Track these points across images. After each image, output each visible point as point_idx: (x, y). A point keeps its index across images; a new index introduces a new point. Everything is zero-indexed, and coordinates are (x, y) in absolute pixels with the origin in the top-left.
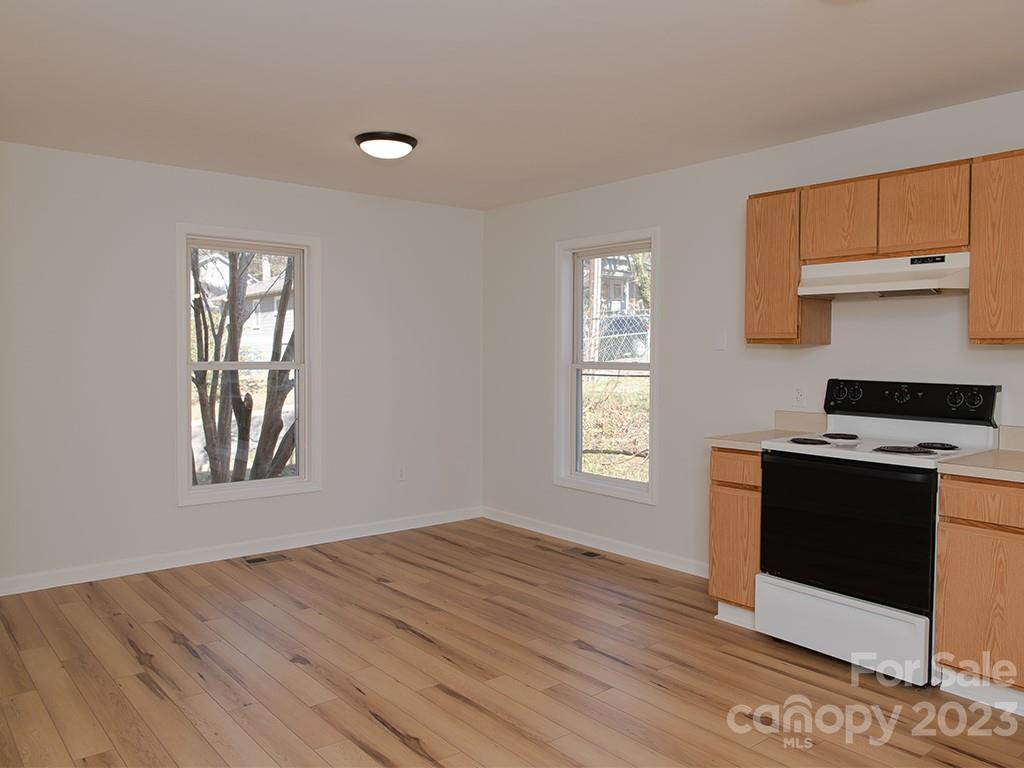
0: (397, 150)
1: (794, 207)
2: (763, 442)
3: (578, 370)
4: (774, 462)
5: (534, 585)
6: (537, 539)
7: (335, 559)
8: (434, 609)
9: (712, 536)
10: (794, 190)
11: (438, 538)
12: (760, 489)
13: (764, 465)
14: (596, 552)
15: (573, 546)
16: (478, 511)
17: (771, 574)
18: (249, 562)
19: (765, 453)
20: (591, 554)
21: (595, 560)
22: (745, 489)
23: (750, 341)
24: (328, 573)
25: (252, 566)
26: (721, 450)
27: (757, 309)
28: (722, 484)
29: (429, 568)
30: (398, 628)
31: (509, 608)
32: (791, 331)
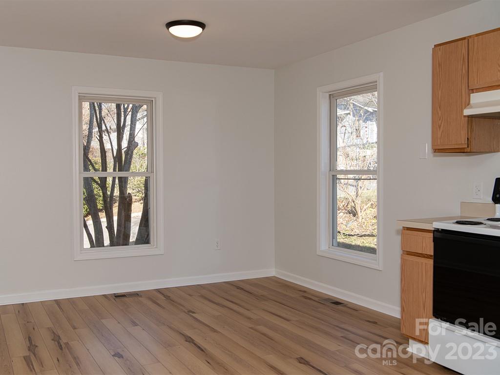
0: (193, 31)
1: (464, 51)
2: (434, 223)
3: (333, 176)
4: (443, 239)
5: (288, 320)
6: (305, 292)
7: (168, 298)
8: (215, 331)
9: (403, 291)
10: (464, 38)
11: (238, 288)
12: (433, 257)
13: (435, 240)
14: (341, 302)
15: (327, 297)
16: (271, 272)
17: (441, 320)
18: (116, 297)
19: (437, 231)
20: (337, 303)
21: (340, 307)
22: (424, 257)
23: (438, 150)
24: (158, 304)
25: (117, 299)
26: (409, 229)
27: (440, 127)
28: (410, 253)
29: (224, 306)
30: (186, 341)
31: (263, 334)
32: (463, 143)
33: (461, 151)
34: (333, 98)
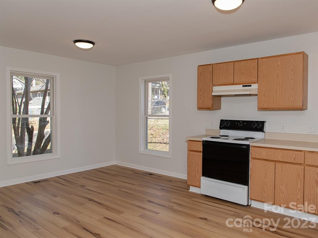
0: (88, 46)
1: (211, 69)
2: (203, 138)
3: (146, 117)
4: (206, 144)
5: (134, 185)
6: (134, 170)
7: (66, 180)
8: (102, 194)
9: (188, 166)
10: (211, 64)
11: (101, 172)
12: (202, 152)
13: (203, 145)
15: (145, 172)
16: (114, 163)
17: (205, 176)
18: (34, 183)
19: (203, 141)
20: (151, 174)
21: (153, 176)
22: (198, 152)
23: (200, 108)
24: (64, 185)
25: (36, 184)
26: (190, 141)
27: (201, 99)
28: (191, 151)
29: (98, 181)
30: (89, 201)
31: (126, 192)
32: (210, 106)
33: (208, 109)
34: (146, 82)
